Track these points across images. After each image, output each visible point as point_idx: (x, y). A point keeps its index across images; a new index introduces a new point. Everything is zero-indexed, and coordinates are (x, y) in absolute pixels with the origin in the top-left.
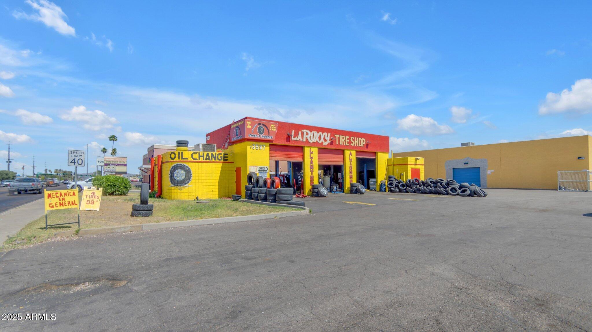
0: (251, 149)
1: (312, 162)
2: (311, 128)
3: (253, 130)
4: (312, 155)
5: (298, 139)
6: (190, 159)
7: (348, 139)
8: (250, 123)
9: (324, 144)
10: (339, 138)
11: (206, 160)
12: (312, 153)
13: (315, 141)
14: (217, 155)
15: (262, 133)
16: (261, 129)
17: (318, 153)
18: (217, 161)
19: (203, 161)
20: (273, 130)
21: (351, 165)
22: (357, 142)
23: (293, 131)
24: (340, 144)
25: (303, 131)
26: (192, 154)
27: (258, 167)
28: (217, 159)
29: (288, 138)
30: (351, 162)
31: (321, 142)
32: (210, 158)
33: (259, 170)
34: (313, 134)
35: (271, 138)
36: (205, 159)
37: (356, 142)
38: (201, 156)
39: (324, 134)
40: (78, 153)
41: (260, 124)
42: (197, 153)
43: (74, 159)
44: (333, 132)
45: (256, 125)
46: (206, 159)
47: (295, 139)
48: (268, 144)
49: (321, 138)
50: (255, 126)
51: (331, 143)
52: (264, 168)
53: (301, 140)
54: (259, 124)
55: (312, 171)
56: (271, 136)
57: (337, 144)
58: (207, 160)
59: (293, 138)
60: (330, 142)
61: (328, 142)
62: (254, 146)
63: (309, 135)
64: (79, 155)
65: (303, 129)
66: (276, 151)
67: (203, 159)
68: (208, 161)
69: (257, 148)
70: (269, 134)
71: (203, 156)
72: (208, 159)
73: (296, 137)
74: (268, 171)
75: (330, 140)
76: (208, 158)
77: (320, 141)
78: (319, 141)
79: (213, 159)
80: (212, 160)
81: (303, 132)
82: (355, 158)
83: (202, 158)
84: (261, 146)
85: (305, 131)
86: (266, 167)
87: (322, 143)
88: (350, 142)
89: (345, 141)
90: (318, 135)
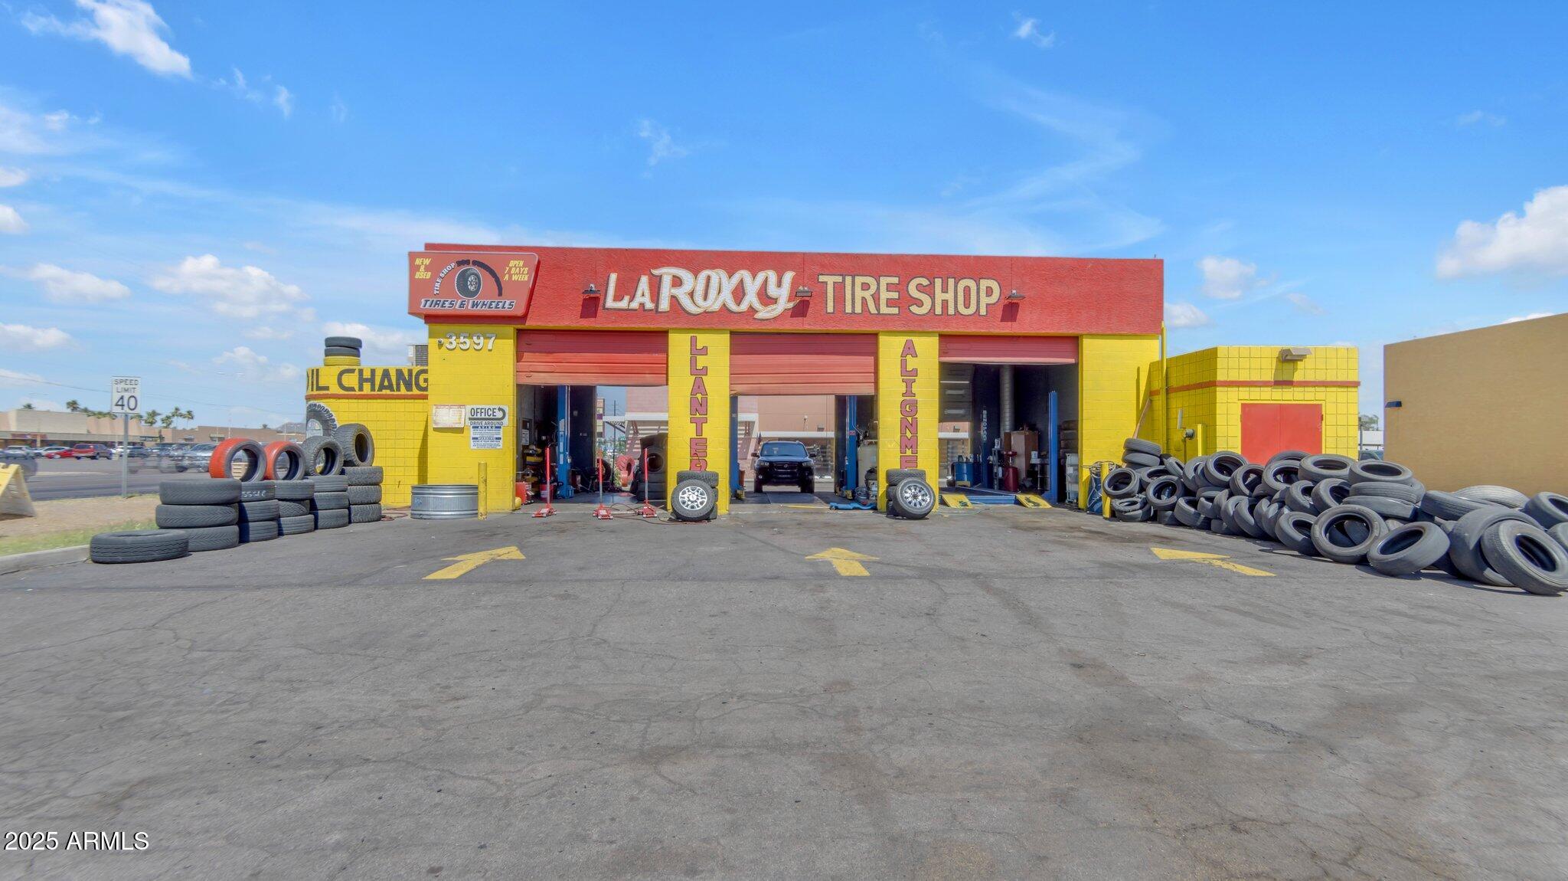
0: (443, 348)
1: (699, 387)
2: (694, 261)
3: (437, 285)
4: (702, 361)
5: (635, 305)
6: (335, 389)
7: (890, 287)
8: (427, 261)
9: (758, 316)
10: (839, 288)
11: (380, 389)
12: (704, 351)
13: (716, 307)
14: (414, 374)
15: (473, 294)
16: (472, 278)
17: (731, 354)
18: (415, 391)
19: (373, 393)
20: (515, 278)
21: (909, 392)
22: (950, 296)
23: (613, 277)
24: (849, 310)
25: (656, 272)
26: (341, 374)
27: (469, 408)
28: (414, 386)
29: (592, 304)
30: (909, 384)
31: (744, 307)
32: (394, 382)
33: (470, 419)
34: (704, 282)
35: (510, 305)
36: (377, 387)
37: (939, 296)
38: (367, 380)
39: (761, 276)
40: (128, 382)
41: (467, 262)
42: (352, 371)
43: (122, 398)
44: (807, 265)
45: (449, 268)
46: (382, 387)
47: (623, 304)
48: (510, 330)
49: (744, 294)
50: (445, 271)
51: (801, 309)
52: (490, 412)
53: (649, 305)
54: (460, 263)
55: (699, 424)
56: (508, 302)
57: (830, 309)
58: (384, 392)
59: (610, 303)
60: (791, 305)
61: (783, 304)
62: (451, 337)
63: (687, 286)
64: (129, 386)
65: (656, 268)
66: (549, 352)
67: (373, 389)
68: (386, 395)
69: (462, 346)
70: (500, 294)
71: (372, 380)
72: (386, 388)
73: (627, 298)
74: (506, 421)
75: (790, 300)
76: (386, 383)
77: (739, 304)
78: (733, 307)
79: (402, 387)
80: (398, 389)
81: (660, 277)
82: (937, 366)
83: (367, 387)
84: (478, 338)
85: (667, 273)
86: (500, 409)
87: (752, 310)
88: (904, 301)
89: (876, 298)
90: (729, 285)
